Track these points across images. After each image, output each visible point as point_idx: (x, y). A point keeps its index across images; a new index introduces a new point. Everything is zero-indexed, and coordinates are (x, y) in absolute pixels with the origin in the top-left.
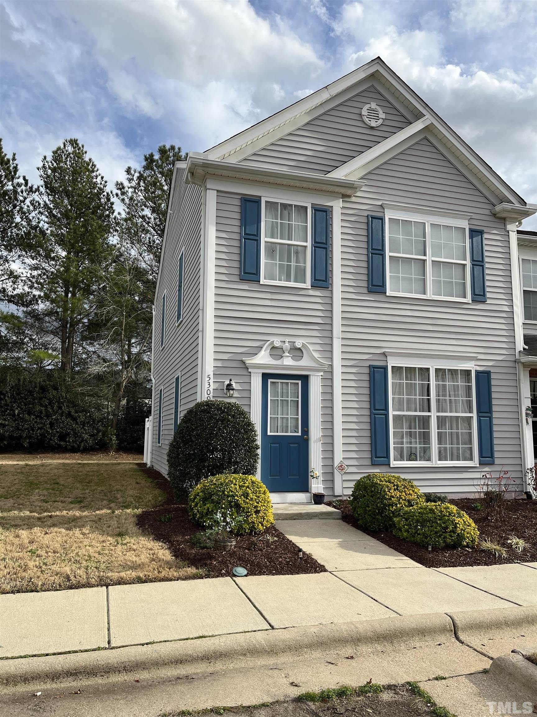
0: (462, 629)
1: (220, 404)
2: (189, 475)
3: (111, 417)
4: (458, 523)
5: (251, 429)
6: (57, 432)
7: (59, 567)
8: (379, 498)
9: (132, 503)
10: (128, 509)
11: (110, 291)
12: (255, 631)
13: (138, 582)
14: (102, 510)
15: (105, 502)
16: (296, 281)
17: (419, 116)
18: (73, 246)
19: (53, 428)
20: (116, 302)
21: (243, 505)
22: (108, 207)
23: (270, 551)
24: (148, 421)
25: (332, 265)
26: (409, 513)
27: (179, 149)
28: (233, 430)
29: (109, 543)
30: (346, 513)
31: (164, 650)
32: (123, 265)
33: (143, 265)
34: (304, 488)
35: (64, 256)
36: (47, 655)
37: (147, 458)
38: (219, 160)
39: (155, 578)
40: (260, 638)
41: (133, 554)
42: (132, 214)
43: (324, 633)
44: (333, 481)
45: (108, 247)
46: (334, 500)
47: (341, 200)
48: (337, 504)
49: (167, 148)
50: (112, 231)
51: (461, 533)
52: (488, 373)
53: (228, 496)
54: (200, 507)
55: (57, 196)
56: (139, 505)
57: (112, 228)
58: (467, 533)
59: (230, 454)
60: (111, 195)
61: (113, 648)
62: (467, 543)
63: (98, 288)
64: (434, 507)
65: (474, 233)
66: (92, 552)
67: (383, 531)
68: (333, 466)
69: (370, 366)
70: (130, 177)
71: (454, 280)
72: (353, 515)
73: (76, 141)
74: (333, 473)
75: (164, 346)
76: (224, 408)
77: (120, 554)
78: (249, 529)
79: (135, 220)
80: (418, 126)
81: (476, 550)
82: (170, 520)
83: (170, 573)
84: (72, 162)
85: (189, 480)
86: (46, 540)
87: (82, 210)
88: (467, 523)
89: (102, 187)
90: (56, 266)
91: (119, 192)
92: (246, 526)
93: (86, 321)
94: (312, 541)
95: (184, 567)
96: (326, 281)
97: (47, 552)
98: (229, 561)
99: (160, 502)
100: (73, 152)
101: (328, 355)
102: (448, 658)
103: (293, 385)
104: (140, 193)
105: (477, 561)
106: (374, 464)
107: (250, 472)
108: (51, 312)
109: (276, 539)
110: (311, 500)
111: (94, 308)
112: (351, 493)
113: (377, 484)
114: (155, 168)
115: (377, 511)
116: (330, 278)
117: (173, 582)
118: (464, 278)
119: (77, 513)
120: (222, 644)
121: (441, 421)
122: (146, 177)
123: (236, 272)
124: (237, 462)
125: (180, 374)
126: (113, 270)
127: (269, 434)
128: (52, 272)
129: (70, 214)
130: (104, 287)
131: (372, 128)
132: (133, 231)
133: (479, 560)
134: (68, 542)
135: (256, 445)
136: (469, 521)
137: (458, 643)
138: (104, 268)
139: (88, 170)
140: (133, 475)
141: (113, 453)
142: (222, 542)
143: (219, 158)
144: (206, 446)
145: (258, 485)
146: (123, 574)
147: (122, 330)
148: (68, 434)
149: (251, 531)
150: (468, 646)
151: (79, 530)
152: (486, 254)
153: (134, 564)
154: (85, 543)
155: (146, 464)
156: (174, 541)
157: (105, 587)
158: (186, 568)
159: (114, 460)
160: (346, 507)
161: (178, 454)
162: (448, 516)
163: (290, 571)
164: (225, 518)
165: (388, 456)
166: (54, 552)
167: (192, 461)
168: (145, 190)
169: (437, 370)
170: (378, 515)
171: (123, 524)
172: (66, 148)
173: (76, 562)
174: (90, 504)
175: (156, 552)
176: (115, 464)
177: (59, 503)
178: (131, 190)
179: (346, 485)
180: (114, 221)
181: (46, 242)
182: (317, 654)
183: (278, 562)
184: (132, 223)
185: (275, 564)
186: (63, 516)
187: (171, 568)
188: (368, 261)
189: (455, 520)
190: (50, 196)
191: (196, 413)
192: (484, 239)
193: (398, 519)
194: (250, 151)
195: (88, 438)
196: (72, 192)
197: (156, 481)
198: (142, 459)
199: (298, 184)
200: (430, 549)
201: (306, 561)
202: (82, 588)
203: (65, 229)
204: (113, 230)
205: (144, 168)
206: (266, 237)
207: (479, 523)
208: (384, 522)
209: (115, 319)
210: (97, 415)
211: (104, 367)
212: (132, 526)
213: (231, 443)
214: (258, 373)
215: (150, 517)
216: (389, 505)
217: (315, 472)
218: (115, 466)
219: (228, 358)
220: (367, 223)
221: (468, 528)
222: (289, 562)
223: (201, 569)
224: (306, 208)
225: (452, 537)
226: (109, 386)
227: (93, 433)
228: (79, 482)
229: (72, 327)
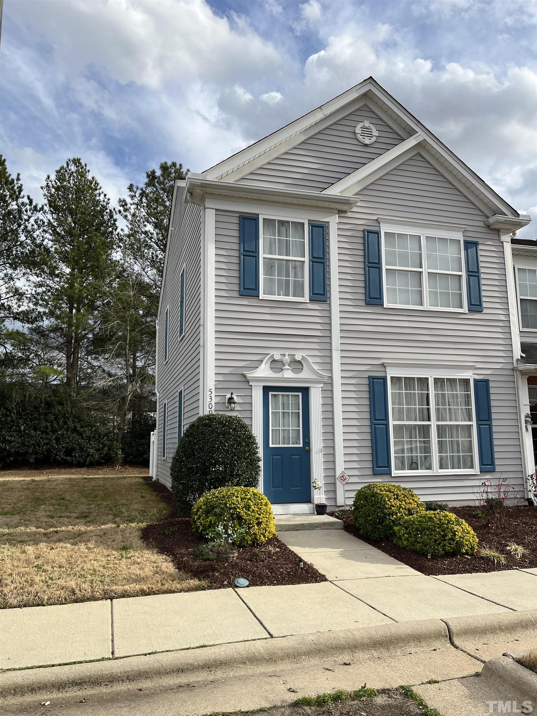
0: (457, 635)
1: (221, 417)
2: (192, 489)
3: (116, 431)
4: (456, 531)
5: (252, 442)
6: (63, 447)
7: (64, 582)
8: (379, 507)
9: (137, 517)
10: (132, 523)
11: (114, 306)
12: (255, 640)
13: (142, 594)
14: (107, 524)
15: (110, 516)
16: (294, 295)
17: (411, 133)
18: (77, 263)
19: (59, 443)
20: (119, 318)
21: (245, 517)
22: (111, 224)
23: (271, 561)
24: (153, 434)
25: (329, 279)
26: (408, 522)
27: (181, 165)
28: (234, 444)
29: (113, 557)
30: (348, 523)
31: (166, 660)
32: (126, 281)
33: (147, 280)
34: (307, 499)
35: (68, 272)
36: (53, 666)
37: (153, 472)
38: (217, 181)
39: (158, 591)
40: (260, 647)
41: (137, 567)
42: (134, 230)
43: (322, 641)
44: (335, 491)
45: (112, 263)
46: (337, 510)
47: (337, 215)
48: (339, 514)
49: (169, 165)
50: (115, 247)
51: (460, 540)
52: (487, 382)
53: (230, 509)
54: (203, 520)
55: (60, 214)
56: (144, 519)
57: (115, 245)
58: (466, 541)
59: (232, 466)
60: (114, 212)
61: (117, 658)
62: (466, 550)
63: (103, 303)
64: (433, 516)
65: (469, 245)
66: (97, 566)
67: (384, 540)
68: (334, 476)
69: (369, 377)
70: (132, 194)
71: (450, 291)
72: (355, 525)
73: (79, 160)
74: (335, 484)
75: (167, 360)
76: (225, 422)
77: (125, 567)
78: (251, 541)
79: (138, 236)
80: (411, 142)
81: (475, 558)
82: (173, 533)
83: (173, 586)
84: (76, 180)
85: (192, 493)
86: (52, 555)
87: (86, 227)
88: (465, 530)
89: (105, 204)
90: (60, 283)
91: (122, 209)
92: (248, 538)
93: (90, 336)
94: (314, 551)
95: (186, 579)
96: (324, 294)
97: (53, 567)
98: (231, 572)
99: (165, 515)
100: (76, 171)
101: (328, 367)
102: (442, 663)
103: (293, 397)
104: (142, 210)
105: (476, 568)
106: (375, 474)
107: (252, 484)
108: (55, 328)
109: (277, 549)
110: (314, 510)
111: (98, 323)
112: (352, 503)
113: (377, 493)
114: (157, 184)
115: (378, 521)
116: (328, 292)
117: (176, 594)
118: (460, 289)
119: (83, 528)
120: (223, 653)
121: (441, 430)
122: (148, 193)
123: (236, 288)
124: (239, 475)
125: (183, 388)
126: (117, 286)
127: (271, 446)
128: (57, 289)
129: (74, 231)
130: (108, 303)
131: (366, 145)
132: (136, 247)
133: (478, 567)
134: (74, 557)
135: (258, 457)
136: (468, 528)
137: (453, 648)
138: (108, 284)
139: (91, 188)
140: (138, 489)
141: (119, 467)
142: (224, 554)
143: (217, 178)
144: (209, 460)
145: (260, 497)
146: (127, 587)
147: (126, 344)
148: (73, 449)
149: (254, 543)
150: (462, 651)
151: (84, 545)
152: (481, 264)
153: (138, 577)
154: (90, 558)
155: (152, 477)
156: (177, 554)
157: (110, 600)
158: (189, 580)
159: (120, 475)
160: (348, 517)
161: (181, 468)
162: (447, 524)
163: (291, 581)
164: (227, 530)
165: (389, 466)
166: (60, 567)
167: (195, 475)
168: (147, 207)
169: (435, 379)
170: (378, 524)
171: (128, 539)
172: (70, 167)
173: (81, 576)
174: (95, 519)
175: (160, 564)
176: (121, 478)
177: (65, 519)
178: (133, 207)
179: (348, 495)
180: (117, 237)
181: (50, 260)
182: (314, 661)
183: (279, 573)
184: (135, 239)
185: (276, 574)
186: (69, 531)
187: (174, 580)
188: (365, 274)
189: (453, 528)
190: (54, 215)
191: (198, 427)
192: (478, 250)
193: (398, 528)
194: (247, 171)
195: (93, 452)
196: (76, 210)
197: (161, 494)
198: (148, 473)
199: (295, 201)
200: (429, 557)
201: (307, 571)
202: (87, 601)
203: (69, 246)
204: (117, 247)
205: (146, 184)
206: (264, 253)
207: (479, 530)
208: (385, 531)
209: (120, 334)
210: (102, 429)
211: (110, 382)
212: (136, 540)
213: (232, 456)
214: (260, 386)
215: (154, 530)
216: (389, 514)
217: (318, 483)
218: (120, 480)
219: (229, 372)
220: (364, 237)
221: (467, 536)
222: (290, 572)
223: (203, 580)
224: (303, 224)
225: (451, 544)
226: (114, 401)
227: (99, 447)
228: (85, 497)
229: (76, 342)
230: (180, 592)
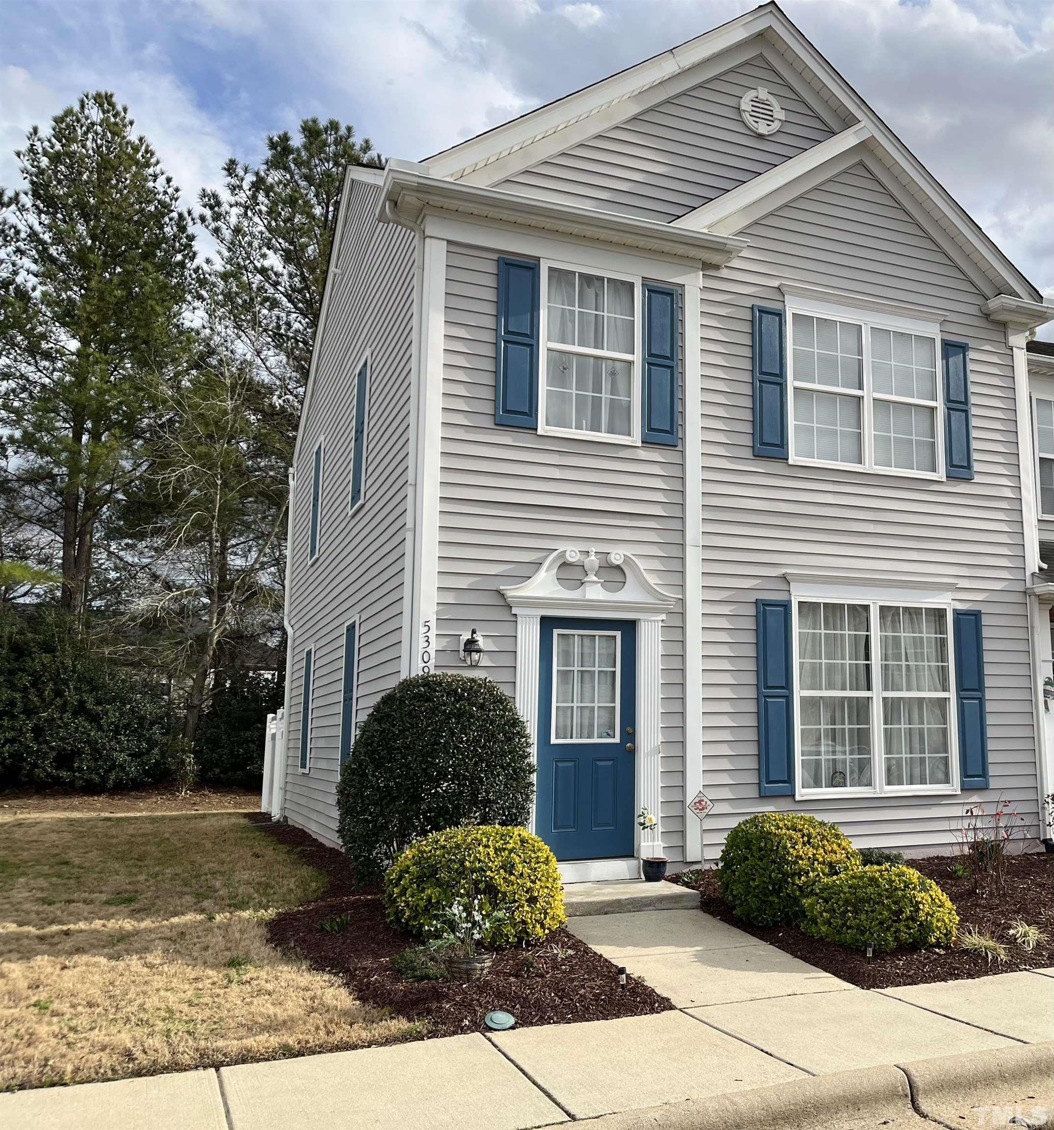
0: (925, 1091)
1: (453, 681)
4: (920, 903)
5: (518, 732)
6: (52, 748)
7: (105, 1035)
8: (774, 862)
9: (250, 897)
10: (243, 909)
11: (183, 430)
12: (539, 1127)
13: (285, 1055)
14: (183, 914)
15: (188, 898)
16: (611, 431)
17: (848, 121)
18: (95, 328)
19: (41, 739)
20: (198, 457)
21: (503, 888)
22: (181, 245)
23: (559, 976)
24: (274, 719)
25: (683, 400)
26: (829, 888)
27: (349, 129)
28: (481, 736)
29: (210, 981)
30: (709, 895)
32: (216, 376)
33: (265, 377)
34: (627, 851)
35: (73, 349)
37: (271, 802)
38: (451, 180)
39: (321, 1046)
41: (267, 1001)
42: (238, 264)
43: (674, 1119)
44: (683, 833)
45: (181, 333)
46: (686, 871)
47: (701, 273)
48: (691, 878)
49: (321, 127)
50: (189, 297)
51: (926, 920)
52: (976, 615)
53: (473, 871)
54: (412, 896)
55: (59, 216)
56: (269, 902)
57: (190, 292)
58: (938, 921)
59: (475, 784)
60: (189, 219)
62: (938, 939)
64: (877, 875)
65: (950, 348)
66: (173, 1002)
67: (781, 926)
68: (683, 802)
69: (757, 602)
70: (234, 181)
71: (914, 438)
72: (723, 898)
73: (109, 98)
74: (683, 817)
75: (316, 556)
76: (462, 690)
77: (239, 1002)
78: (515, 936)
79: (245, 278)
80: (847, 140)
81: (953, 952)
82: (343, 927)
83: (352, 1034)
84: (99, 142)
85: (383, 841)
86: (68, 980)
87: (120, 248)
88: (937, 901)
89: (168, 200)
90: (53, 372)
91: (208, 213)
92: (511, 931)
94: (643, 953)
95: (381, 1020)
96: (671, 432)
97: (73, 1006)
98: (478, 1000)
99: (315, 891)
100: (102, 121)
101: (676, 579)
103: (603, 640)
104: (256, 219)
105: (954, 970)
106: (763, 796)
107: (517, 819)
108: (37, 474)
109: (570, 952)
110: (639, 873)
111: (144, 467)
112: (719, 855)
113: (770, 833)
114: (292, 166)
115: (770, 888)
116: (680, 428)
117: (360, 1050)
118: (932, 434)
119: (128, 925)
121: (891, 708)
122: (272, 185)
123: (488, 408)
124: (489, 801)
125: (356, 618)
126: (192, 386)
127: (554, 741)
128: (44, 387)
129: (91, 256)
131: (761, 137)
132: (240, 301)
133: (958, 969)
134: (118, 983)
135: (529, 765)
136: (941, 897)
137: (918, 1117)
138: (169, 379)
139: (137, 163)
140: (242, 838)
141: (186, 794)
142: (463, 963)
143: (452, 175)
144: (425, 770)
145: (533, 846)
146: (250, 1042)
147: (213, 517)
148: (78, 753)
149: (520, 940)
150: (935, 1121)
151: (138, 959)
152: (972, 389)
153: (272, 1021)
154: (156, 985)
155: (268, 815)
156: (356, 970)
157: (213, 1069)
158: (386, 1020)
159: (191, 810)
160: (709, 884)
162: (902, 890)
163: (602, 1013)
164: (469, 914)
165: (790, 780)
166: (90, 1005)
168: (269, 213)
169: (882, 609)
170: (772, 895)
171: (237, 943)
172: (86, 112)
173: (141, 1023)
174: (154, 904)
175: (319, 993)
176: (195, 817)
177: (80, 905)
178: (235, 211)
179: (710, 839)
180: (195, 276)
181: (29, 318)
183: (577, 997)
184: (240, 285)
185: (572, 1000)
186: (96, 931)
187: (353, 1023)
188: (752, 396)
189: (915, 897)
190: (43, 216)
191: (402, 702)
192: (968, 360)
193: (809, 901)
194: (516, 165)
195: (125, 760)
196: (98, 208)
197: (299, 849)
198: (259, 805)
199: (616, 237)
200: (870, 954)
201: (633, 991)
202: (163, 1073)
203: (78, 289)
204: (194, 297)
205: (267, 163)
206: (549, 340)
207: (960, 902)
208: (784, 908)
209: (198, 493)
210: (148, 708)
211: (169, 601)
212: (258, 944)
213: (476, 763)
214: (532, 616)
215: (296, 924)
216: (794, 874)
217: (649, 816)
218: (194, 821)
219: (469, 585)
220: (752, 321)
221: (939, 911)
222: (600, 994)
223: (419, 1020)
224: (632, 285)
225: (909, 928)
226: (180, 643)
227: (139, 748)
228: (117, 858)
229: (89, 510)
230: (369, 1046)
